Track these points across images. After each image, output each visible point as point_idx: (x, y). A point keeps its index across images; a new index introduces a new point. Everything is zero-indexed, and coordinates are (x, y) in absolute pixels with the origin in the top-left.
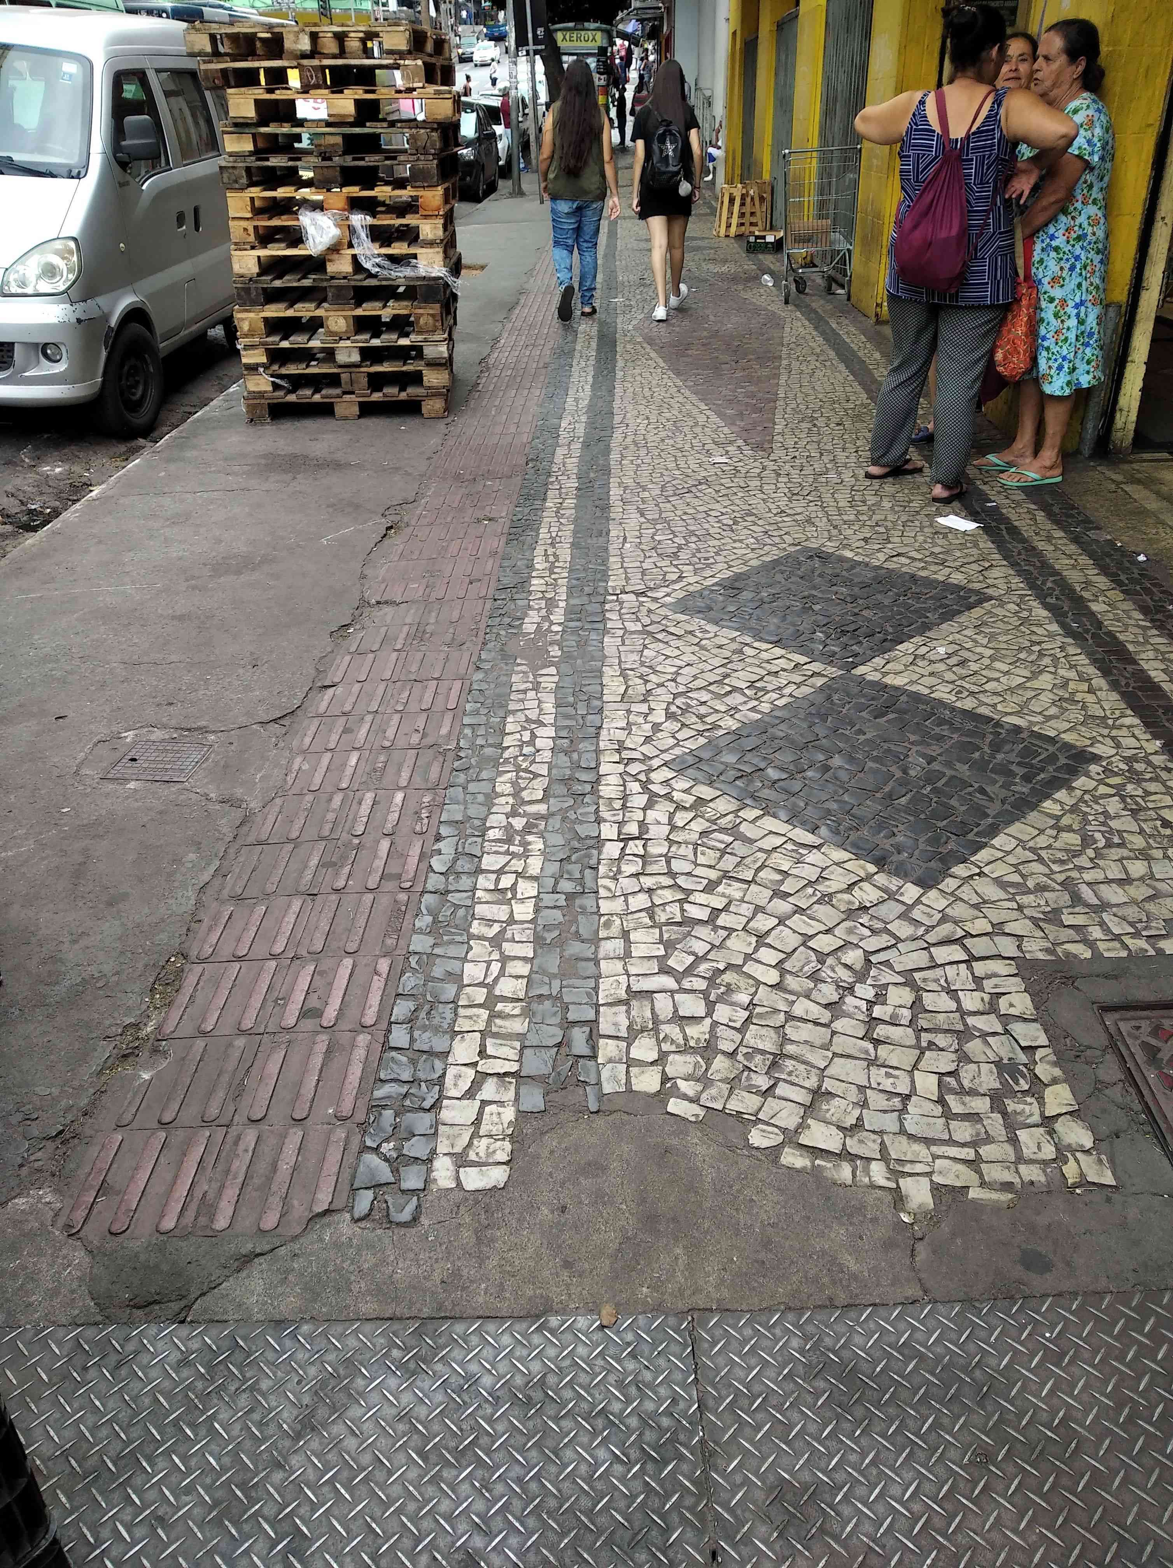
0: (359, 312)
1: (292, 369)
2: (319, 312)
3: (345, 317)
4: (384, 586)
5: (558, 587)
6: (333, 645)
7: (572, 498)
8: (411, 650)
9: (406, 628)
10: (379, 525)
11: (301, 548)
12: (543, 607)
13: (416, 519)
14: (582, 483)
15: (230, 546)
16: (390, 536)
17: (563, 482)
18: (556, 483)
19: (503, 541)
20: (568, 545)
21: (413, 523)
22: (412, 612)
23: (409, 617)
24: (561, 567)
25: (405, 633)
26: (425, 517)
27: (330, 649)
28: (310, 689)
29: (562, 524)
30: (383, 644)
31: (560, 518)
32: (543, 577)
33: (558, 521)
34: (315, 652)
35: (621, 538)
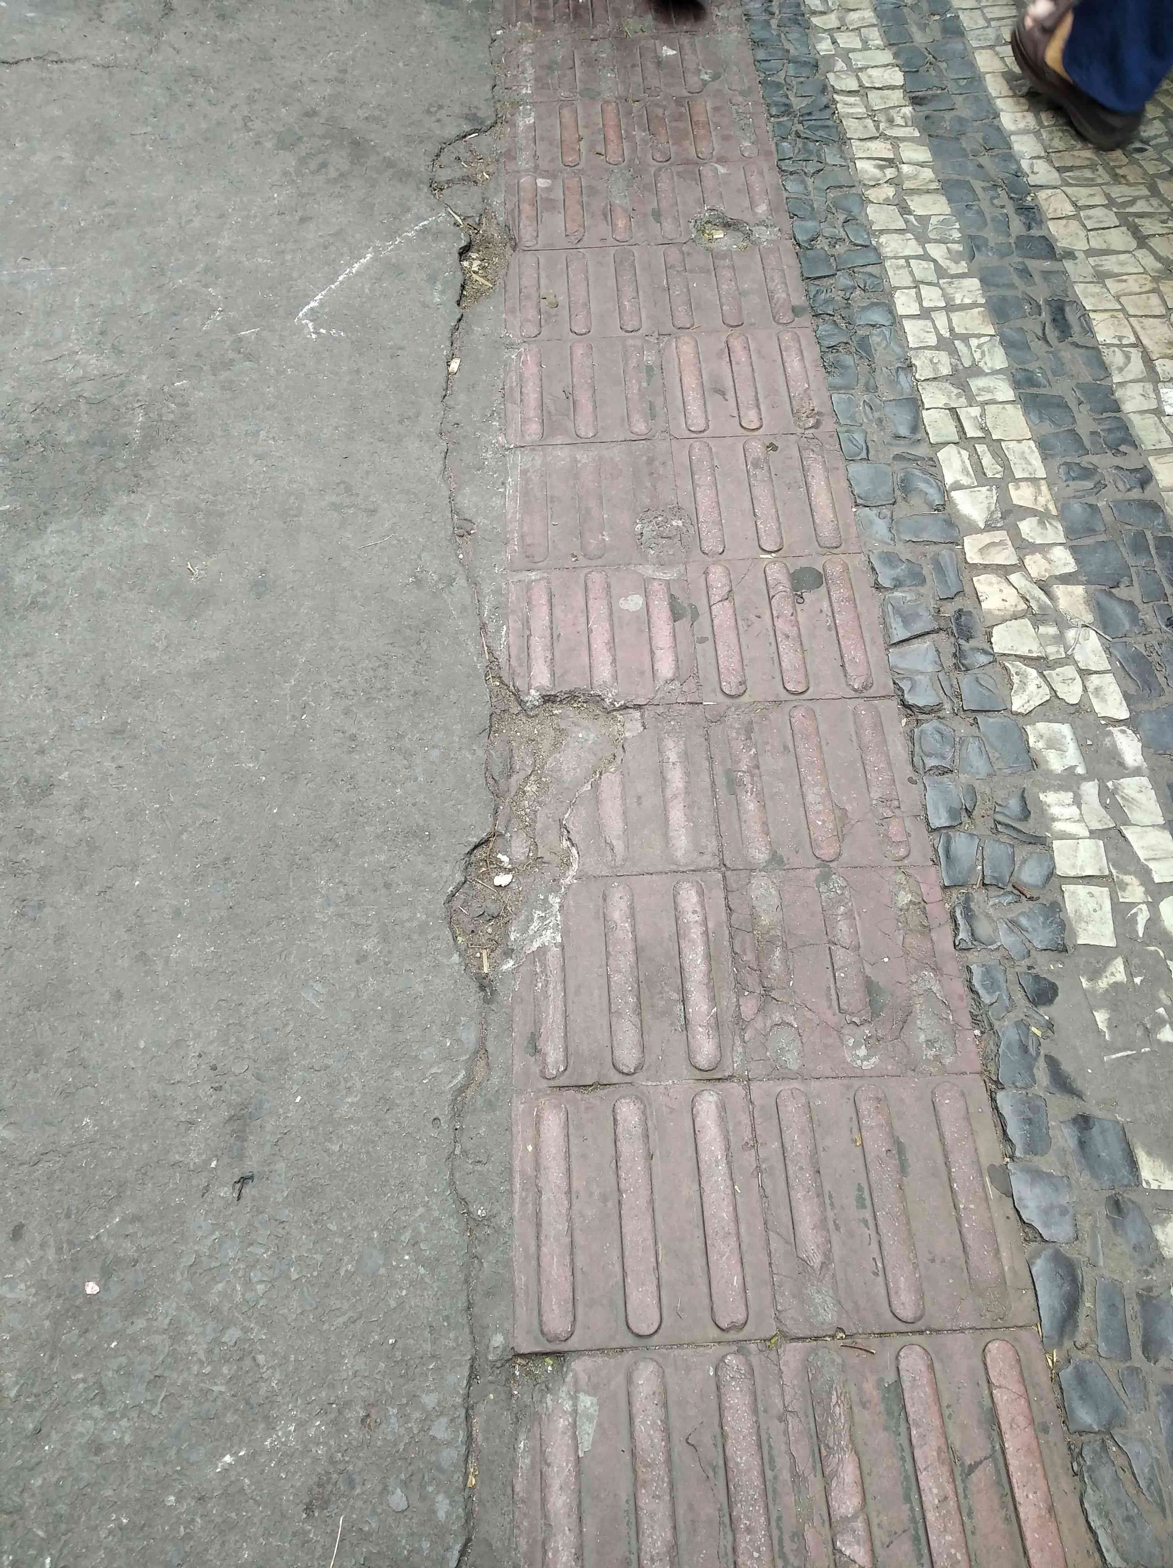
4: (544, 600)
5: (1071, 634)
6: (473, 997)
7: (912, 140)
8: (757, 1070)
9: (689, 898)
10: (439, 235)
11: (249, 357)
12: (1080, 770)
13: (526, 208)
14: (911, 72)
15: (45, 345)
16: (480, 294)
17: (858, 60)
18: (840, 65)
19: (812, 353)
20: (1005, 391)
21: (526, 234)
22: (676, 778)
23: (677, 814)
24: (1033, 512)
25: (696, 933)
26: (550, 204)
27: (470, 1036)
28: (472, 1376)
29: (941, 272)
30: (647, 1016)
31: (922, 239)
32: (1003, 571)
33: (925, 257)
34: (428, 1053)
35: (1136, 355)
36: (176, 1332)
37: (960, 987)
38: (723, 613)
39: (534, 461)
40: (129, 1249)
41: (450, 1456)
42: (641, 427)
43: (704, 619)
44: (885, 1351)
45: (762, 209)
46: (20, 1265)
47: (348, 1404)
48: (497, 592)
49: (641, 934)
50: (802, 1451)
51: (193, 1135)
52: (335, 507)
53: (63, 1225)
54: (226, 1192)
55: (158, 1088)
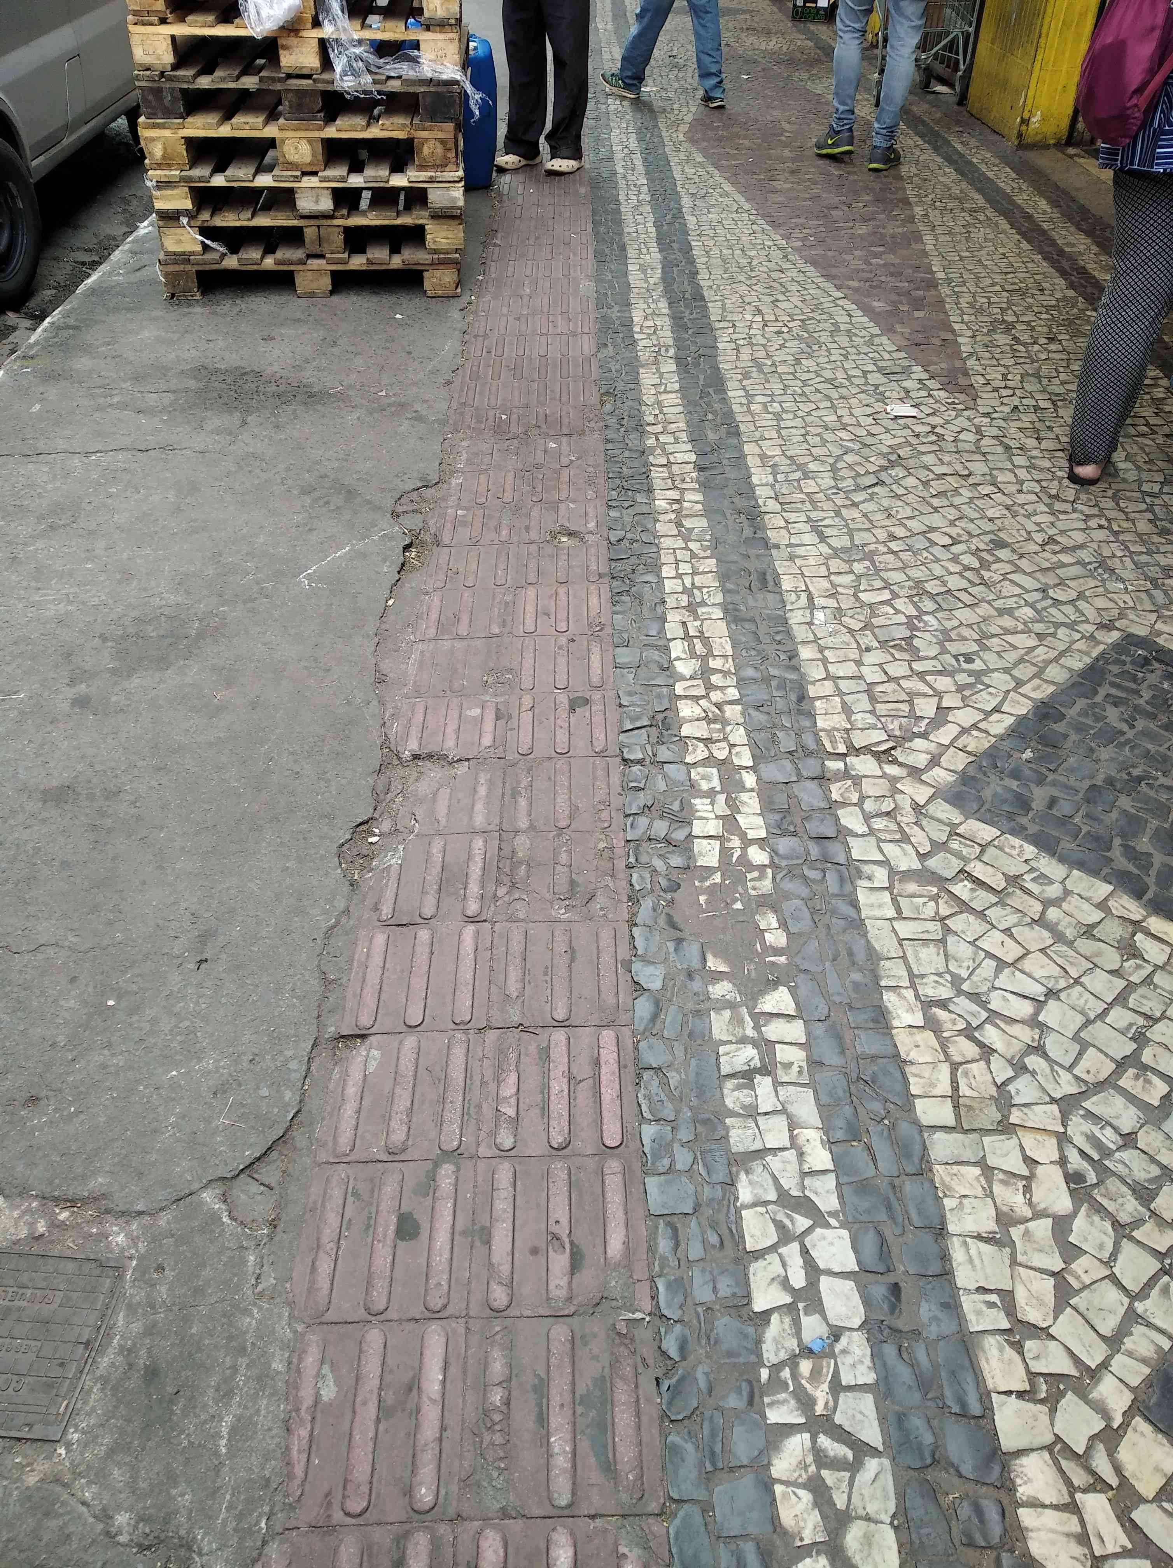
0: (331, 132)
1: (230, 219)
2: (271, 131)
3: (310, 141)
4: (422, 711)
5: (729, 728)
6: (346, 888)
7: (694, 489)
8: (499, 917)
9: (478, 843)
10: (392, 538)
11: (267, 597)
12: (718, 789)
13: (449, 526)
14: (701, 455)
15: (145, 590)
16: (413, 569)
17: (670, 448)
18: (658, 451)
19: (606, 595)
20: (718, 613)
21: (446, 538)
22: (482, 791)
23: (479, 807)
24: (720, 671)
25: (479, 859)
26: (464, 524)
27: (341, 905)
28: (314, 1046)
29: (693, 555)
30: (443, 895)
31: (686, 539)
32: (696, 698)
33: (686, 548)
34: (314, 912)
35: (804, 596)
36: (154, 1021)
37: (624, 884)
38: (527, 717)
39: (429, 647)
40: (134, 987)
41: (297, 1076)
42: (496, 630)
43: (515, 720)
44: (544, 1034)
45: (592, 525)
46: (73, 993)
47: (244, 1054)
48: (395, 707)
49: (447, 859)
50: (489, 1074)
51: (177, 942)
52: (305, 668)
53: (99, 977)
54: (192, 966)
55: (161, 922)
